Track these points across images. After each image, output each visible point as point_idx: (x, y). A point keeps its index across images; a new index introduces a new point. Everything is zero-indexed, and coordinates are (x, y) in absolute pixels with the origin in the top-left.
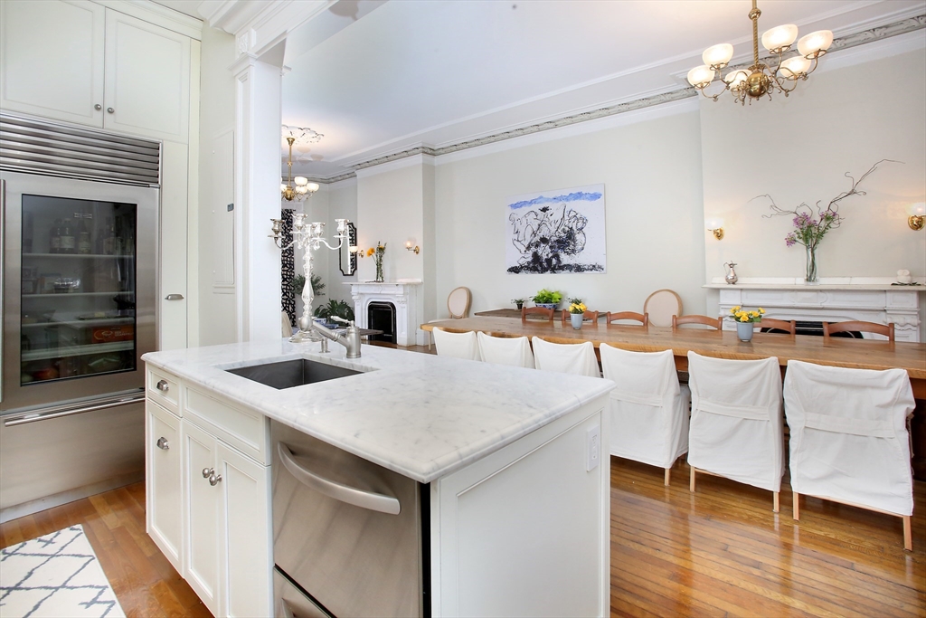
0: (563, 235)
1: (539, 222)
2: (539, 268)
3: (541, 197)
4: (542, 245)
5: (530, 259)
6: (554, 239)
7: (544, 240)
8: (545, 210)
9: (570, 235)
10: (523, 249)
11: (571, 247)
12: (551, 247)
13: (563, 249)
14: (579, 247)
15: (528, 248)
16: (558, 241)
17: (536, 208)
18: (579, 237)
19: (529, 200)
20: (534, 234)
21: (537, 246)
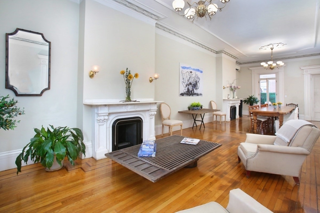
0: (195, 83)
1: (189, 76)
2: (189, 94)
3: (190, 67)
4: (190, 85)
5: (187, 90)
6: (193, 83)
7: (190, 84)
8: (191, 72)
9: (196, 83)
10: (185, 86)
11: (196, 87)
12: (192, 86)
13: (195, 88)
14: (198, 87)
15: (186, 86)
16: (194, 85)
17: (189, 71)
18: (198, 84)
19: (187, 67)
20: (188, 80)
21: (189, 85)
